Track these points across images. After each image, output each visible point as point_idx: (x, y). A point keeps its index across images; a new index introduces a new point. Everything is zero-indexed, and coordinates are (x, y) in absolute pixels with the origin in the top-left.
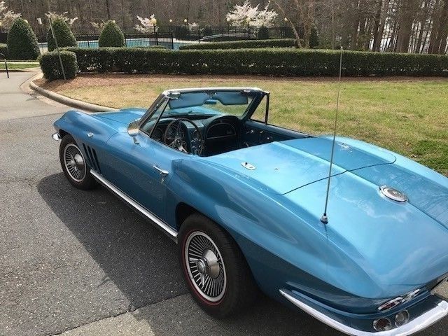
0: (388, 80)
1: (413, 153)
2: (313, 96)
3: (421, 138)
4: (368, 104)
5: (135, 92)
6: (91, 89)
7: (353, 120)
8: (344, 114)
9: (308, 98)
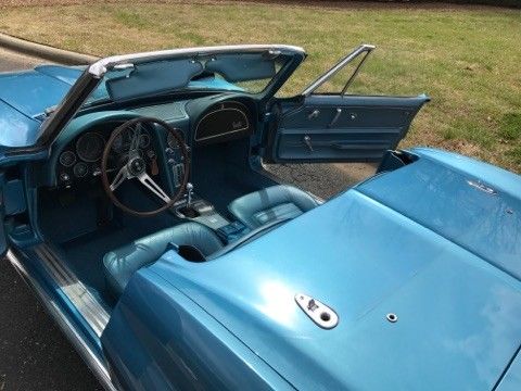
0: (427, 8)
1: (501, 135)
2: (339, 32)
3: (506, 109)
4: (413, 46)
5: (82, 19)
6: (15, 11)
7: (402, 74)
8: (388, 65)
9: (333, 35)
